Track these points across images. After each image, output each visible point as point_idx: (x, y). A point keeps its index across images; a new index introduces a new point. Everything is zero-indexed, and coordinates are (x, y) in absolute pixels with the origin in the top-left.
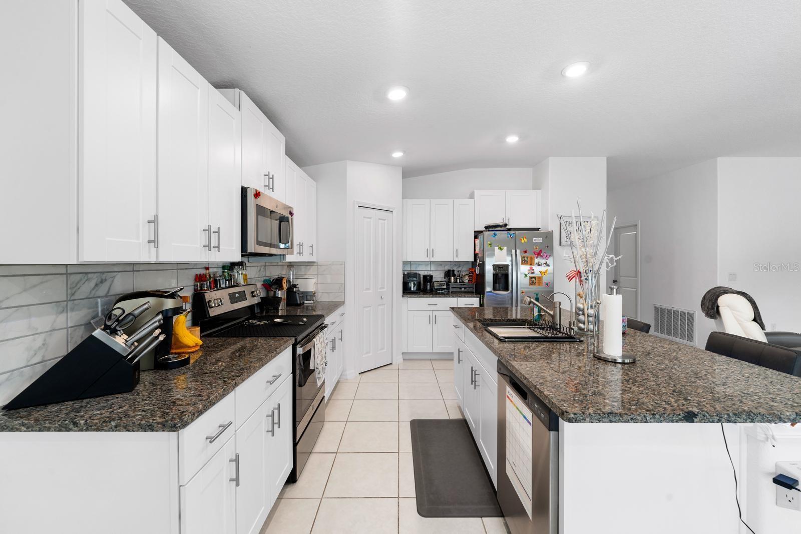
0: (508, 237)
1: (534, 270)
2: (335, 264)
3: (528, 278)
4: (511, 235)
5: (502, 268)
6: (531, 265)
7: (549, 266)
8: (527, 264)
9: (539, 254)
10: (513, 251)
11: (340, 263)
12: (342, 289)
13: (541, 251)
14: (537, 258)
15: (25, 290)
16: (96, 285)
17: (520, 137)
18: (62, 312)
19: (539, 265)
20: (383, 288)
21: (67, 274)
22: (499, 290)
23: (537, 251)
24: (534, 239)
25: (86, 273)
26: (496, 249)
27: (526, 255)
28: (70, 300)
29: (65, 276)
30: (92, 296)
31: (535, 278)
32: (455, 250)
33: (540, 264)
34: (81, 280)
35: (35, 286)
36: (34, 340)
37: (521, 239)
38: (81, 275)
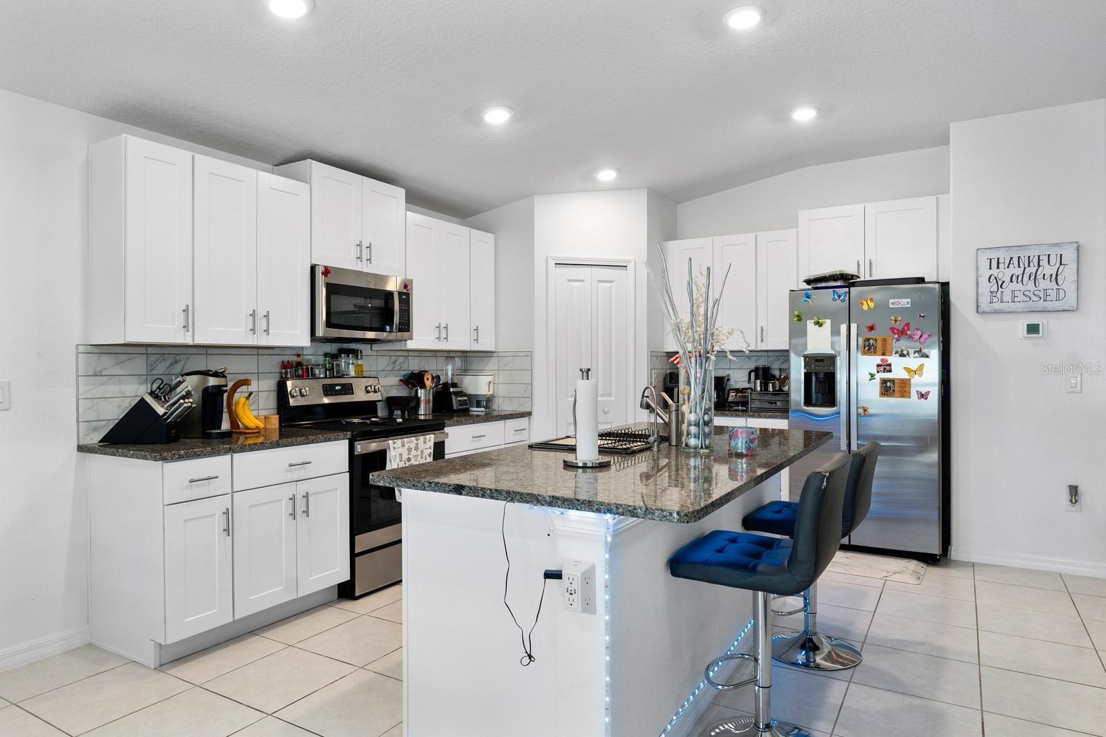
0: (834, 300)
1: (890, 365)
2: (519, 354)
3: (877, 381)
4: (839, 297)
5: (822, 360)
6: (884, 354)
7: (928, 357)
8: (875, 353)
9: (902, 333)
10: (844, 328)
11: (525, 354)
12: (528, 394)
13: (908, 325)
14: (898, 340)
15: (117, 364)
16: (171, 364)
17: (819, 110)
18: (142, 384)
19: (902, 355)
20: (609, 395)
21: (147, 354)
22: (815, 405)
23: (900, 326)
24: (891, 301)
25: (163, 354)
26: (810, 325)
27: (872, 335)
28: (149, 375)
29: (145, 356)
30: (167, 373)
31: (892, 381)
32: (759, 330)
33: (905, 352)
34: (158, 359)
35: (123, 362)
36: (123, 401)
37: (862, 303)
38: (158, 356)
